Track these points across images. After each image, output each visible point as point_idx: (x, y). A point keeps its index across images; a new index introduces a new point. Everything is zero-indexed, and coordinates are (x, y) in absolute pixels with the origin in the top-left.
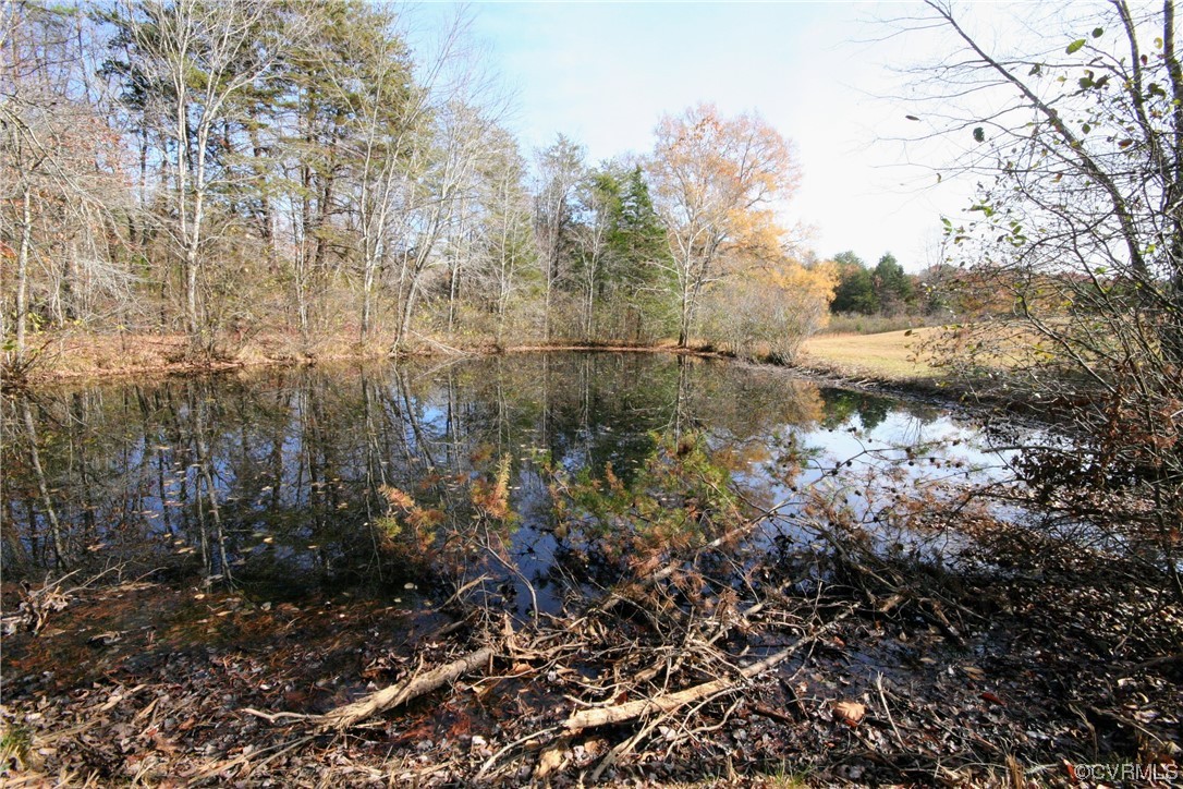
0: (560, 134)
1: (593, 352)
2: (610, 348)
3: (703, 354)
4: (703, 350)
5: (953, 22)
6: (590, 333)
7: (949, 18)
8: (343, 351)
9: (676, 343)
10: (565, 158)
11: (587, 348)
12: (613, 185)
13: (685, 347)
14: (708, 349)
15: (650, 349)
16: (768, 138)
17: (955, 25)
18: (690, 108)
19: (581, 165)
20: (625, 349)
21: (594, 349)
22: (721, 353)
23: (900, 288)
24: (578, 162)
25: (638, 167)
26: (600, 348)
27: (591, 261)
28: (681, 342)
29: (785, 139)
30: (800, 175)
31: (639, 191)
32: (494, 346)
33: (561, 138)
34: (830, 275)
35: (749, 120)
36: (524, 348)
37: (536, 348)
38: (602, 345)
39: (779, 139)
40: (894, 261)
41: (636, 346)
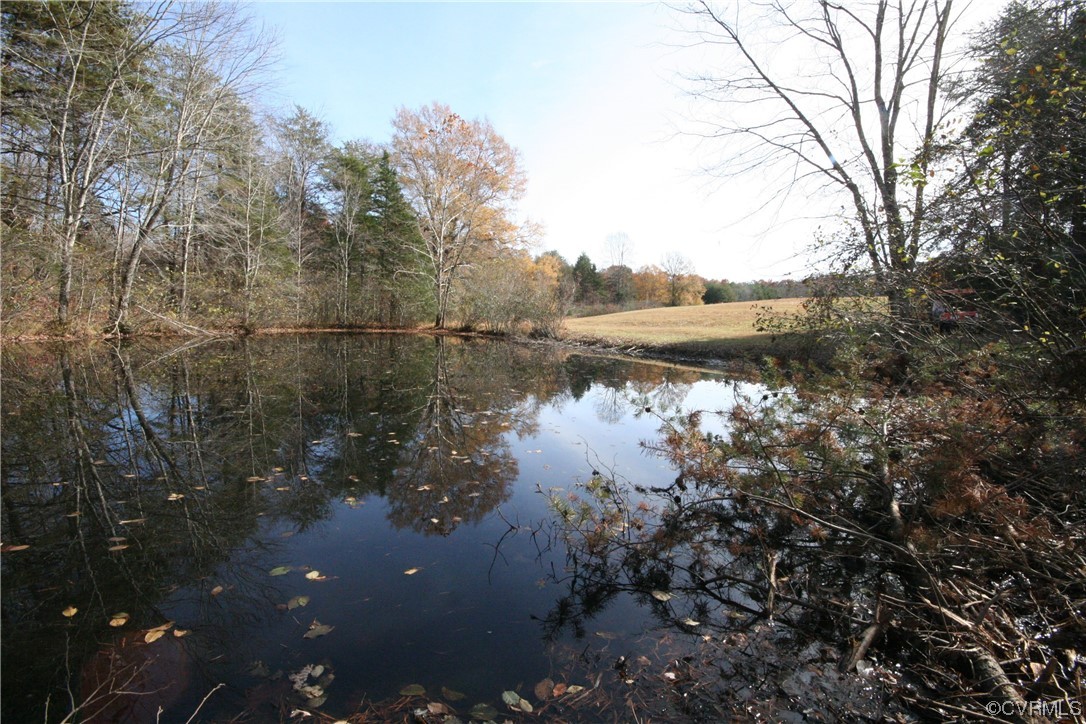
0: (298, 107)
1: (350, 334)
2: (369, 330)
3: (464, 334)
4: (462, 330)
5: (738, 42)
6: (347, 316)
7: (736, 39)
8: (33, 331)
9: (434, 324)
10: (306, 133)
11: (345, 330)
12: (361, 168)
13: (442, 328)
14: (467, 329)
15: (409, 331)
16: (498, 145)
17: (740, 45)
18: (426, 106)
19: (325, 142)
20: (384, 331)
21: (353, 331)
22: (482, 332)
23: (594, 281)
24: (320, 139)
25: (385, 153)
26: (358, 330)
27: (345, 239)
28: (438, 324)
29: (512, 148)
30: (525, 181)
31: (387, 176)
32: (241, 327)
33: (301, 112)
34: (553, 267)
35: (481, 126)
36: (274, 331)
37: (289, 330)
38: (359, 327)
39: (506, 147)
40: (589, 260)
41: (394, 329)
